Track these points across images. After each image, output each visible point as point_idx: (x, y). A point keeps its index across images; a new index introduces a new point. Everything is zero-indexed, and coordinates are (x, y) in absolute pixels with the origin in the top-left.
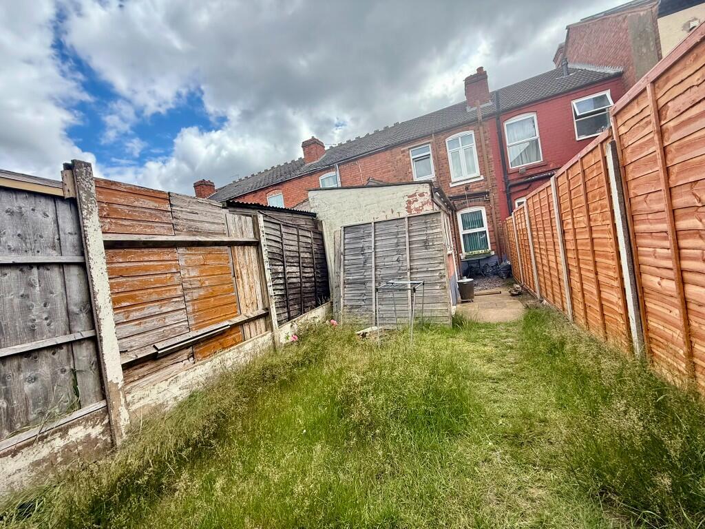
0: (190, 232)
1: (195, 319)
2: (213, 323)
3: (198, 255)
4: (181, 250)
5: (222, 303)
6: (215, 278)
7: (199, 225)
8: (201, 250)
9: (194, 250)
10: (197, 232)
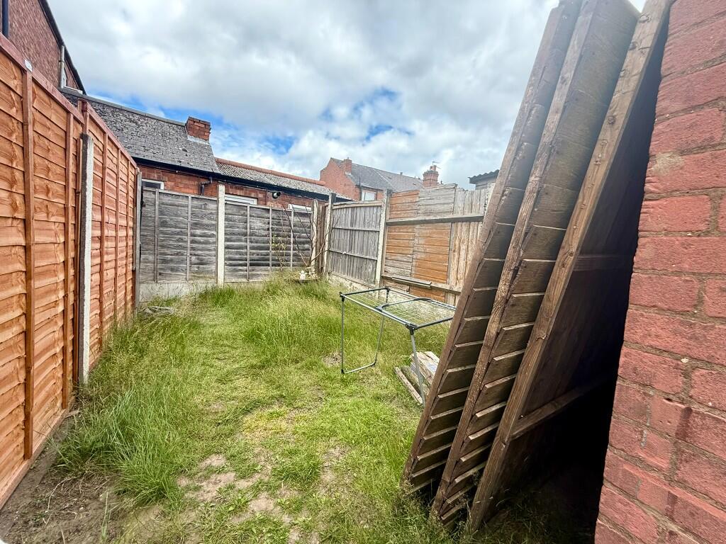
0: (425, 213)
1: (415, 271)
2: (424, 279)
3: (426, 230)
4: (418, 226)
5: (435, 268)
6: (434, 248)
7: (433, 207)
8: (430, 226)
9: (425, 226)
10: (431, 213)
